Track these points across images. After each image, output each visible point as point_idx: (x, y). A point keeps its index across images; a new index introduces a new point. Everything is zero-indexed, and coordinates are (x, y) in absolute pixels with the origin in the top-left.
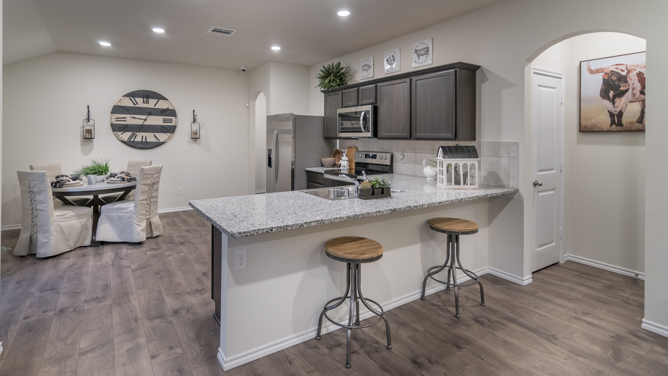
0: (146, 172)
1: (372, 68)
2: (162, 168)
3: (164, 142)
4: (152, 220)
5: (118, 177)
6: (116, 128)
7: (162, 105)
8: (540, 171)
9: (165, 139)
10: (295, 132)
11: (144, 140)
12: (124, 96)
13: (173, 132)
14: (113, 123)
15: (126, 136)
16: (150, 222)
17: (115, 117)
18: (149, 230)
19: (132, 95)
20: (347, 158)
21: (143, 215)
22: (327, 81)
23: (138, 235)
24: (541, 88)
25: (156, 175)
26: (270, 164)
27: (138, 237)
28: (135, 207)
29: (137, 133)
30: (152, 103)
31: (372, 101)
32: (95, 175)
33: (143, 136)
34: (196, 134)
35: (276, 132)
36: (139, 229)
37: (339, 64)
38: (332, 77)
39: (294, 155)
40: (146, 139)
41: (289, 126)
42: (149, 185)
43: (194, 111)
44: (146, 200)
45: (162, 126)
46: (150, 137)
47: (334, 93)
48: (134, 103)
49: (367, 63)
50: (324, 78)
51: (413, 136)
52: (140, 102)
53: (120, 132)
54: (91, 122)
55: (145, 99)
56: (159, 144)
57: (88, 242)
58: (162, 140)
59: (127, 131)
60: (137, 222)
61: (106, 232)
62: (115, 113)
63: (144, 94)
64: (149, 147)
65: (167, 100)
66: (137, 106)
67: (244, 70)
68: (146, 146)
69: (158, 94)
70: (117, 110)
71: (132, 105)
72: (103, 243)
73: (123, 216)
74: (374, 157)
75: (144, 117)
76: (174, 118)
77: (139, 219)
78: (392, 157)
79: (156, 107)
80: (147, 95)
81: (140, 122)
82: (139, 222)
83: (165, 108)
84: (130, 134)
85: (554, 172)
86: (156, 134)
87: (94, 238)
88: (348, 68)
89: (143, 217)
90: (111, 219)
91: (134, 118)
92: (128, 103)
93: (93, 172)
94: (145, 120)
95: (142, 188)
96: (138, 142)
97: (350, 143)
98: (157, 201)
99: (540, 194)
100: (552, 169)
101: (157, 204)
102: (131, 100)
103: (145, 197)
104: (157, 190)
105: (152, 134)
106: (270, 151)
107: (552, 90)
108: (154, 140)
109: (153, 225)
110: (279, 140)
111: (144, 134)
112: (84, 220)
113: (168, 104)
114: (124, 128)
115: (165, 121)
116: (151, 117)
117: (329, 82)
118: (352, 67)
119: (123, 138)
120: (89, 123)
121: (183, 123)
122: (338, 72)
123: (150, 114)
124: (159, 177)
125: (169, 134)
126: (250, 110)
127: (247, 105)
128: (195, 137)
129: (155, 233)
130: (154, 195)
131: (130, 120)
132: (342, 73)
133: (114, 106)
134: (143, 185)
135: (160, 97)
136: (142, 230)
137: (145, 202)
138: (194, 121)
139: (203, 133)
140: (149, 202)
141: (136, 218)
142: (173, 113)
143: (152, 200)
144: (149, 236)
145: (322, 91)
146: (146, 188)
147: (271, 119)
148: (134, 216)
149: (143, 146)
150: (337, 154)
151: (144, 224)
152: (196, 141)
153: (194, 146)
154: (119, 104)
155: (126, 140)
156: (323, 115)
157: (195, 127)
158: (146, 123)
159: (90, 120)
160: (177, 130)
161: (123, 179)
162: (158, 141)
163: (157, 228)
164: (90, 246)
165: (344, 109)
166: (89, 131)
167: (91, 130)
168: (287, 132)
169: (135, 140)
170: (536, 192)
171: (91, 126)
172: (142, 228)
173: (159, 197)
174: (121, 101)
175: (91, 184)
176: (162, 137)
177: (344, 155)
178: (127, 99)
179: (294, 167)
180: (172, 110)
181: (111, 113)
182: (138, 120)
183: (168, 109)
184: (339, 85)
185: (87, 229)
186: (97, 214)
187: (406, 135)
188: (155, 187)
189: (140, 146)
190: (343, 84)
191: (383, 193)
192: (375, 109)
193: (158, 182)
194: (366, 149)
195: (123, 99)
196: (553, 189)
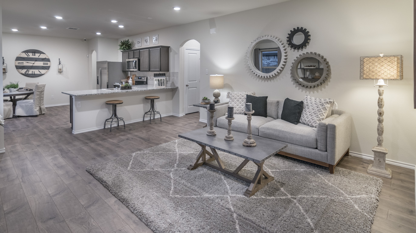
0: (39, 86)
1: (140, 43)
2: (45, 85)
3: (44, 74)
4: (41, 107)
5: (24, 89)
6: (18, 67)
7: (42, 56)
8: (189, 81)
9: (45, 72)
10: (108, 69)
11: (33, 73)
12: (22, 52)
13: (49, 69)
14: (17, 65)
15: (24, 71)
16: (41, 108)
17: (17, 62)
18: (40, 111)
19: (26, 52)
20: (131, 80)
21: (38, 104)
22: (122, 47)
23: (36, 112)
24: (189, 54)
25: (43, 88)
26: (98, 83)
27: (35, 113)
28: (33, 101)
29: (30, 70)
30: (37, 56)
31: (138, 57)
32: (13, 88)
33: (32, 71)
34: (61, 70)
35: (100, 69)
36: (36, 110)
37: (128, 40)
38: (124, 46)
39: (108, 79)
40: (34, 72)
41: (106, 66)
42: (40, 92)
43: (59, 59)
44: (39, 98)
45: (43, 66)
46: (37, 72)
47: (125, 53)
48: (28, 56)
49: (139, 40)
50: (121, 46)
51: (150, 70)
52: (31, 55)
53: (20, 69)
54: (5, 65)
55: (33, 54)
56: (41, 75)
57: (11, 116)
58: (42, 73)
59: (24, 69)
60: (35, 107)
61: (20, 111)
62: (17, 61)
63: (33, 51)
64: (36, 76)
65: (45, 54)
66: (29, 57)
67: (85, 40)
68: (34, 76)
69: (41, 51)
70: (18, 59)
71: (27, 56)
72: (19, 117)
73: (28, 105)
74: (141, 78)
75: (33, 62)
76: (49, 63)
77: (36, 106)
78: (147, 78)
79: (39, 57)
80: (34, 52)
81: (31, 65)
82: (36, 107)
83: (44, 58)
84: (26, 70)
85: (196, 82)
86: (39, 70)
87: (14, 115)
88: (133, 42)
89: (37, 105)
90: (22, 107)
91: (28, 62)
92: (24, 55)
93: (12, 87)
94: (34, 63)
95: (37, 93)
96: (30, 74)
97: (133, 73)
98: (43, 99)
99: (189, 89)
100: (196, 81)
101: (43, 100)
102: (26, 54)
103: (38, 97)
104: (43, 94)
105: (38, 70)
106: (98, 77)
107: (196, 55)
108: (39, 73)
109: (42, 109)
110: (102, 72)
111: (33, 70)
112: (9, 107)
113: (46, 56)
114: (23, 67)
115: (44, 64)
116: (36, 62)
117: (124, 48)
118: (134, 41)
119: (22, 72)
120: (4, 65)
121: (54, 65)
122: (127, 44)
123: (36, 61)
124: (44, 89)
125: (46, 70)
126: (89, 58)
127: (88, 56)
128: (60, 71)
129: (43, 113)
130: (42, 96)
131: (25, 63)
132: (129, 44)
133: (17, 57)
134: (37, 92)
135: (41, 53)
136: (37, 111)
137: (38, 99)
138: (60, 64)
139: (64, 69)
140: (40, 99)
141: (35, 106)
142: (48, 60)
143: (41, 98)
144: (40, 114)
145: (121, 51)
146: (38, 93)
147: (98, 63)
148: (33, 105)
149: (33, 76)
150: (128, 78)
151: (38, 108)
152: (61, 73)
153: (60, 76)
154: (20, 56)
155: (24, 73)
156: (122, 61)
157: (60, 67)
158: (34, 65)
159: (4, 64)
160: (51, 68)
161: (27, 90)
162: (40, 73)
163: (44, 110)
164: (13, 118)
165: (129, 59)
166: (4, 69)
167: (5, 68)
168: (105, 68)
169: (29, 73)
170: (187, 88)
171: (5, 66)
172: (37, 110)
173: (44, 97)
174: (21, 55)
175: (11, 92)
176: (43, 71)
177: (130, 78)
178: (24, 53)
179: (108, 84)
180: (48, 59)
181: (16, 60)
182: (30, 64)
183: (45, 58)
184: (128, 49)
185: (11, 111)
186: (14, 105)
187: (148, 70)
188: (42, 93)
189: (31, 76)
190: (129, 49)
191: (129, 88)
192: (139, 60)
193: (44, 91)
194: (139, 76)
195: (22, 54)
196: (196, 87)
